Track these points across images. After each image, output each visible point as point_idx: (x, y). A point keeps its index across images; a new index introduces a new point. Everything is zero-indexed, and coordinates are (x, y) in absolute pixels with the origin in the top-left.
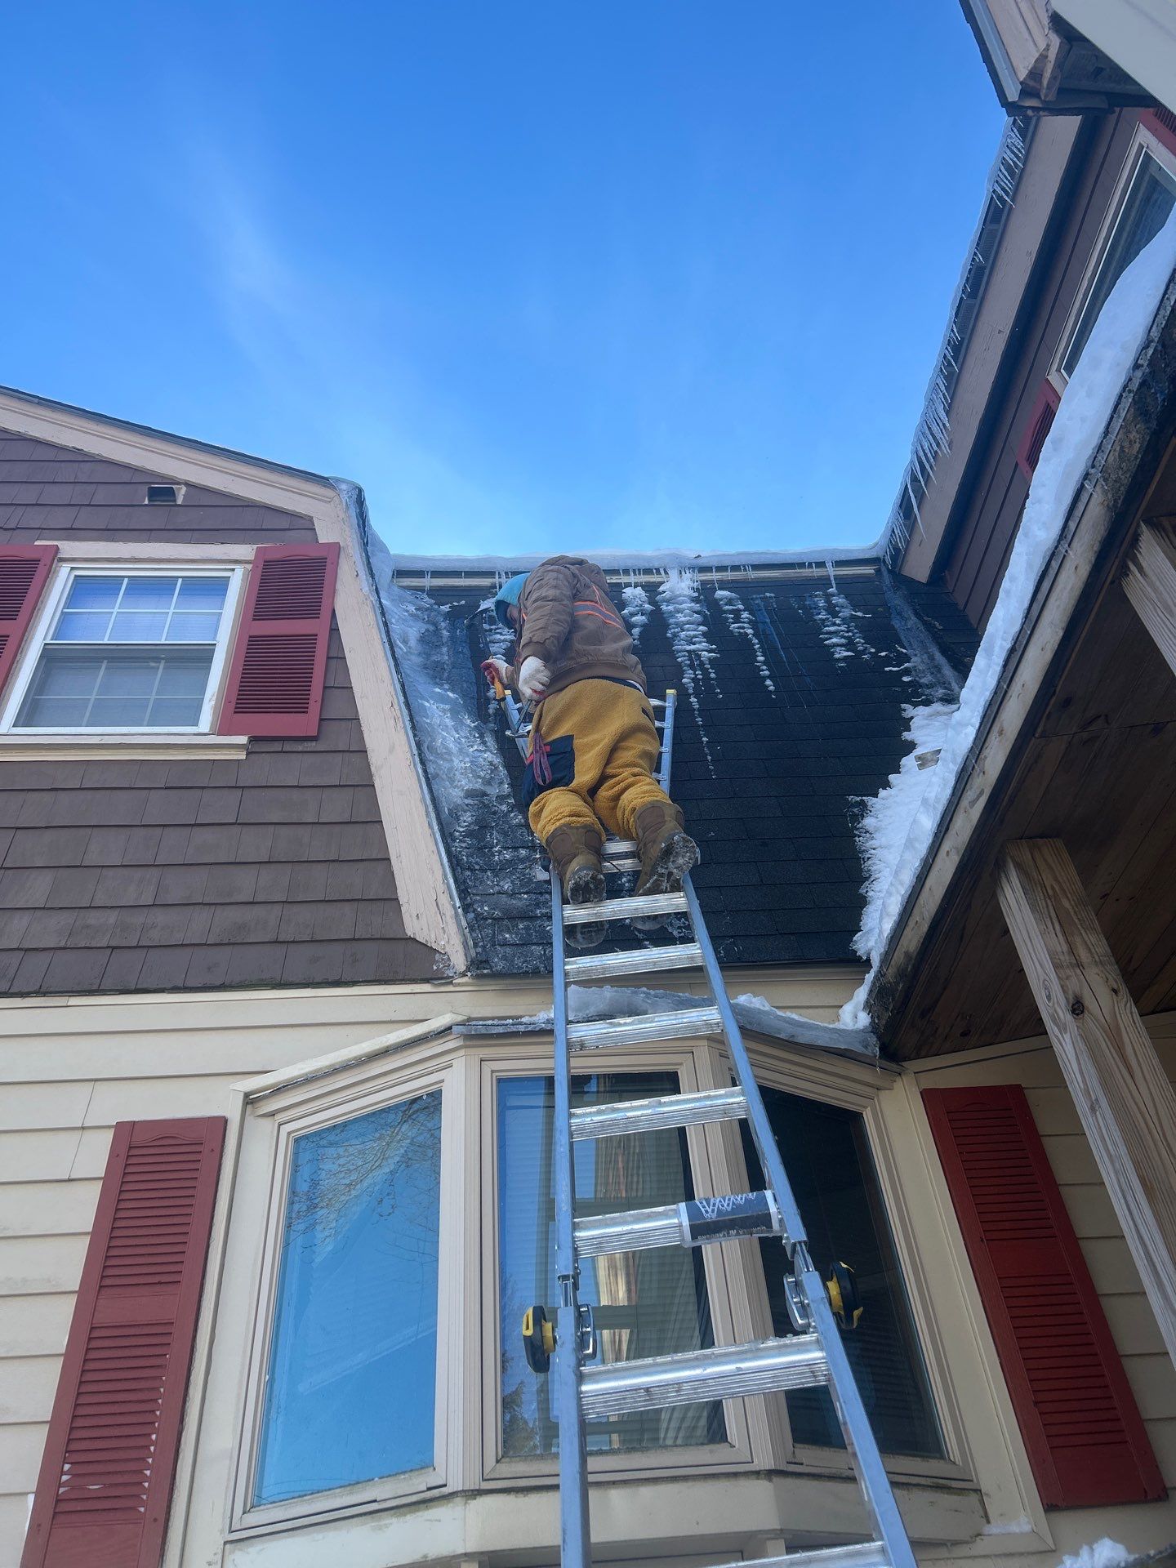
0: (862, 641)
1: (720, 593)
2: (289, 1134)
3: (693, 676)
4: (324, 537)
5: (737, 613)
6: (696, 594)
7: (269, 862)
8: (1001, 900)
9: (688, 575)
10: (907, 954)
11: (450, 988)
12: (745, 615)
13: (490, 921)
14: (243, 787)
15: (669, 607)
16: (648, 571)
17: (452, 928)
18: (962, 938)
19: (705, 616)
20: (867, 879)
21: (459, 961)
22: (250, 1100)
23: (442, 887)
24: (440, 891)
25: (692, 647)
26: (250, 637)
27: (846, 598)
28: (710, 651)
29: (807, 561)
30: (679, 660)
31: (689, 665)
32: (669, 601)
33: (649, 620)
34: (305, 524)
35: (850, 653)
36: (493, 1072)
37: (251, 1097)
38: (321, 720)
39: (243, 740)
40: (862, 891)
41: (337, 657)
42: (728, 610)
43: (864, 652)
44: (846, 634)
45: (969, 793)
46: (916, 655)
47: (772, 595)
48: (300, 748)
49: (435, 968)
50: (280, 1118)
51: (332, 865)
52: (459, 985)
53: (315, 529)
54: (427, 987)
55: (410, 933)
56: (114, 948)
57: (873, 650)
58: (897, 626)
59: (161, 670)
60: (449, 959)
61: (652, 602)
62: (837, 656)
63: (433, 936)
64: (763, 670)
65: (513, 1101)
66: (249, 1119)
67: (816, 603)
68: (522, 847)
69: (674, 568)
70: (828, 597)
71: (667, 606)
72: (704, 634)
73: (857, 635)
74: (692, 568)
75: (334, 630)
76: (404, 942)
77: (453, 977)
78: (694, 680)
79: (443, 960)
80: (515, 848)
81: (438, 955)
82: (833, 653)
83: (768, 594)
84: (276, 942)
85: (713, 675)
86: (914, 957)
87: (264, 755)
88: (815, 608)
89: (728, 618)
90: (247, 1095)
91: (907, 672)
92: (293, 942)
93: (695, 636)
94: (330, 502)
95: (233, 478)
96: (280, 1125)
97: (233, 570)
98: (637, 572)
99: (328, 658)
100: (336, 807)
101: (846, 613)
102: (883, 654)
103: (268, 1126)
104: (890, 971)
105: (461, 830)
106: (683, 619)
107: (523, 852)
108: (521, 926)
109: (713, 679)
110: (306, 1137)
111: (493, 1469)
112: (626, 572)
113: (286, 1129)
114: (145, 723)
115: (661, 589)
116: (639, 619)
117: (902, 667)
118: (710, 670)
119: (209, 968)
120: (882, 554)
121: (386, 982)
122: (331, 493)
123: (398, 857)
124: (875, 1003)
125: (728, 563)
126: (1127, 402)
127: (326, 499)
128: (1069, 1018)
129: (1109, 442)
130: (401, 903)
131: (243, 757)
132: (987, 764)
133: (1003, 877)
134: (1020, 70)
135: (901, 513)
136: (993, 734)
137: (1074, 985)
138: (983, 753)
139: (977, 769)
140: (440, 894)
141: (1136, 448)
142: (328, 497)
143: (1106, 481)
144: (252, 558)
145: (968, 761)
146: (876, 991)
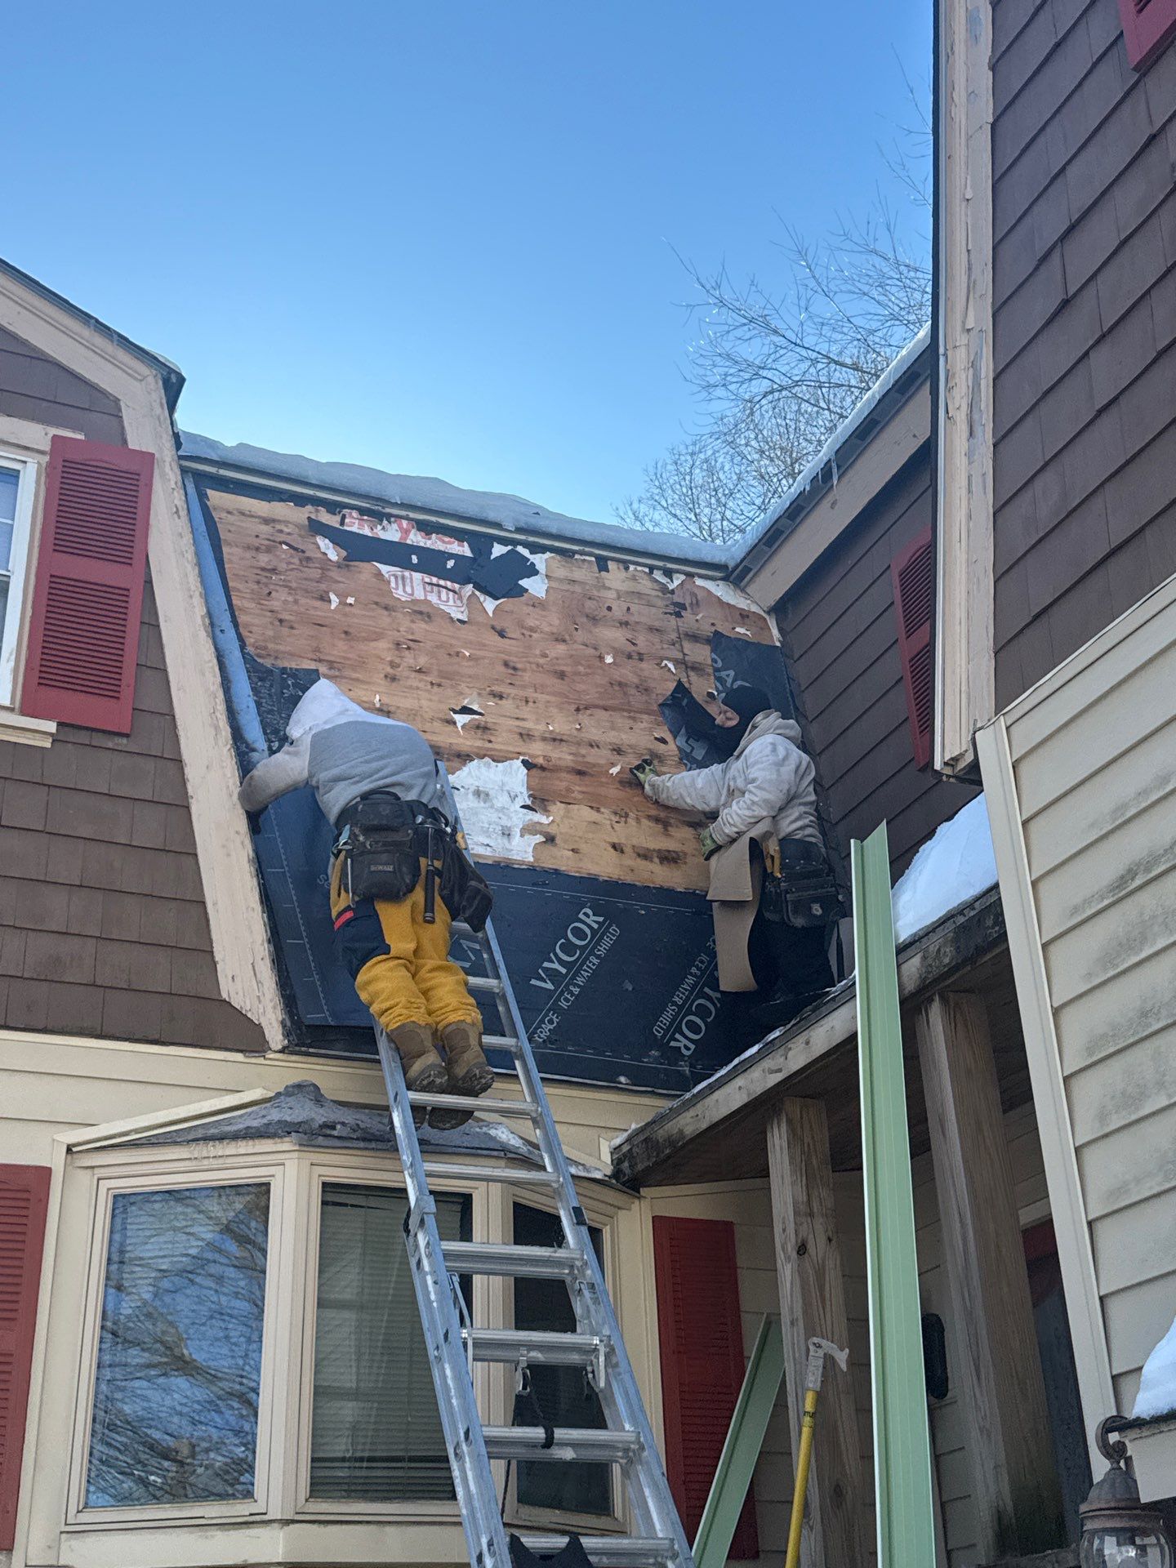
2: (109, 1189)
7: (81, 886)
11: (261, 1061)
14: (49, 786)
17: (270, 1000)
21: (275, 1036)
22: (72, 1152)
23: (256, 951)
26: (52, 576)
34: (110, 407)
36: (321, 1175)
37: (73, 1149)
38: (135, 710)
39: (51, 727)
41: (151, 627)
45: (770, 1060)
48: (110, 745)
50: (101, 1173)
51: (145, 899)
52: (270, 1059)
53: (122, 418)
54: (239, 1057)
55: (225, 996)
60: (264, 1033)
63: (248, 1003)
66: (71, 1171)
75: (149, 582)
76: (217, 1003)
77: (268, 1052)
79: (257, 1030)
81: (253, 1025)
84: (94, 985)
86: (687, 1138)
87: (72, 747)
90: (70, 1147)
92: (110, 988)
94: (141, 381)
96: (100, 1180)
97: (25, 462)
99: (142, 625)
100: (149, 829)
103: (88, 1179)
110: (126, 1196)
111: (305, 1506)
113: (106, 1184)
119: (29, 1007)
120: (731, 564)
121: (202, 1047)
122: (144, 369)
123: (215, 904)
124: (637, 1146)
125: (568, 534)
126: (950, 926)
127: (136, 375)
128: (794, 1255)
129: (934, 937)
130: (217, 959)
131: (48, 745)
132: (790, 1054)
133: (776, 1122)
134: (947, 750)
135: (764, 541)
136: (801, 1039)
137: (804, 1230)
138: (790, 1045)
139: (781, 1051)
140: (258, 958)
141: (947, 960)
142: (139, 374)
143: (924, 958)
144: (47, 447)
145: (776, 1041)
146: (642, 1137)
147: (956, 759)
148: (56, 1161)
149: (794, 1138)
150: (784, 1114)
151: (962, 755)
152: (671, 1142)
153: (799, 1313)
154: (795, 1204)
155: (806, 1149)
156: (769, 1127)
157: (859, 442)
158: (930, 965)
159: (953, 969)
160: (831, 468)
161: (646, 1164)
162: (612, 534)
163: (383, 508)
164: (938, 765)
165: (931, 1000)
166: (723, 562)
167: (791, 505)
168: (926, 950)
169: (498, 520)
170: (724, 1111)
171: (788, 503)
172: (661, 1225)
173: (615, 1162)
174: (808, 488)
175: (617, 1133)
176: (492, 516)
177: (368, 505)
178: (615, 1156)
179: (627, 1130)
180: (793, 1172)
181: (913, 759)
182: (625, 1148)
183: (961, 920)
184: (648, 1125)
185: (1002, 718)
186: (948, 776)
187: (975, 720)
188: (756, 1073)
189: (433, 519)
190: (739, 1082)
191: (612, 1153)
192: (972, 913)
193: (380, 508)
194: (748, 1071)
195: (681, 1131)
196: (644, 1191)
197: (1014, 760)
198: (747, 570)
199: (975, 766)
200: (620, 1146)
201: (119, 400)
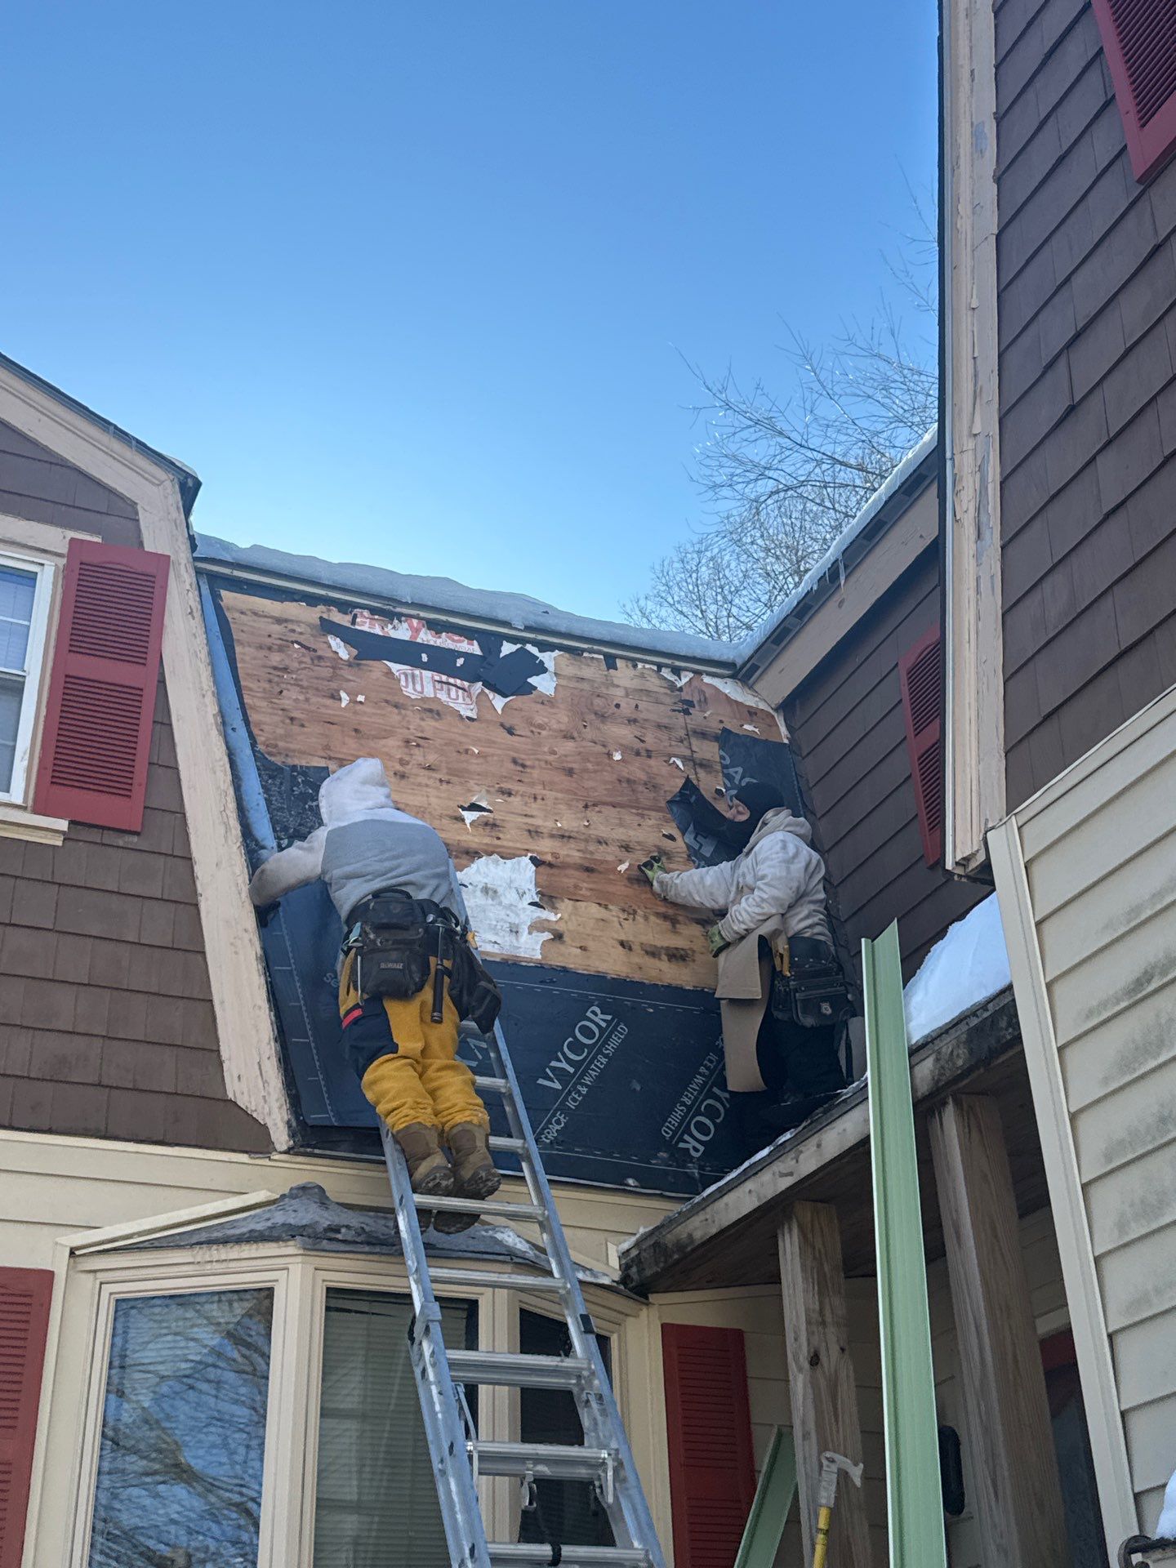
2: (111, 1294)
4: (150, 542)
7: (88, 985)
11: (266, 1162)
14: (60, 884)
17: (275, 1100)
21: (281, 1137)
22: (74, 1256)
23: (266, 1052)
26: (67, 676)
36: (325, 1280)
37: (76, 1253)
38: (146, 809)
39: (63, 825)
41: (164, 723)
45: (780, 1164)
48: (121, 843)
51: (152, 998)
52: (276, 1160)
53: (138, 520)
54: (244, 1158)
55: (230, 1096)
60: (270, 1133)
63: (254, 1103)
66: (74, 1274)
75: (162, 682)
76: (222, 1104)
77: (273, 1154)
79: (262, 1131)
81: (257, 1125)
84: (99, 1085)
86: (697, 1243)
87: (84, 845)
90: (72, 1250)
92: (116, 1087)
94: (158, 485)
96: (102, 1284)
97: (42, 565)
99: (155, 724)
100: (156, 926)
103: (90, 1283)
104: (669, 1236)
110: (128, 1301)
113: (107, 1289)
119: (33, 1107)
120: (739, 662)
121: (207, 1148)
122: (160, 474)
123: (222, 1002)
124: (645, 1250)
125: (577, 632)
126: (963, 1028)
127: (154, 480)
128: (806, 1365)
129: (947, 1039)
130: (223, 1059)
131: (59, 843)
132: (802, 1157)
133: (786, 1227)
134: (958, 851)
135: (772, 638)
136: (814, 1141)
137: (815, 1340)
138: (801, 1148)
139: (792, 1154)
140: (265, 1058)
141: (960, 1062)
142: (158, 480)
143: (937, 1060)
144: (65, 551)
145: (787, 1144)
146: (651, 1242)
147: (967, 859)
148: (59, 1265)
149: (806, 1241)
150: (794, 1220)
151: (973, 855)
152: (680, 1246)
153: (811, 1426)
154: (807, 1310)
155: (817, 1255)
156: (779, 1232)
157: (865, 542)
158: (943, 1067)
159: (967, 1072)
160: (838, 568)
161: (656, 1269)
162: (622, 632)
163: (394, 607)
164: (949, 865)
165: (944, 1104)
166: (730, 661)
167: (798, 603)
168: (939, 1052)
169: (507, 619)
170: (734, 1216)
171: (796, 603)
172: (671, 1334)
173: (623, 1266)
174: (815, 588)
175: (623, 1237)
176: (501, 615)
177: (379, 605)
178: (623, 1261)
179: (635, 1234)
180: (805, 1279)
181: (923, 856)
182: (634, 1253)
183: (974, 1021)
184: (657, 1228)
185: (1013, 817)
186: (960, 876)
187: (987, 820)
188: (766, 1176)
189: (444, 618)
190: (749, 1185)
191: (619, 1257)
192: (986, 1015)
193: (391, 608)
194: (760, 1174)
195: (690, 1236)
196: (652, 1298)
197: (1026, 860)
198: (755, 668)
199: (987, 866)
200: (628, 1251)
201: (136, 504)
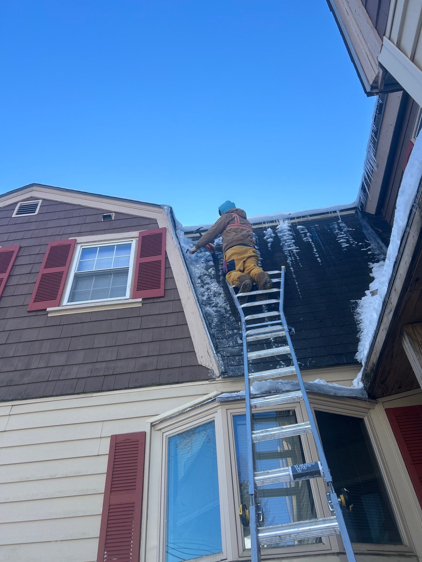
0: (352, 240)
1: (299, 227)
2: (166, 436)
3: (291, 259)
4: (161, 226)
5: (305, 233)
6: (290, 228)
7: (152, 341)
8: (404, 346)
9: (286, 222)
10: (373, 363)
12: (308, 234)
13: (226, 357)
14: (142, 316)
15: (281, 234)
16: (272, 222)
17: (214, 361)
18: (392, 357)
19: (294, 236)
20: (359, 331)
21: (217, 373)
22: (153, 425)
23: (209, 347)
24: (209, 348)
25: (290, 248)
26: (140, 264)
27: (345, 224)
28: (296, 249)
29: (329, 211)
30: (286, 254)
31: (289, 256)
32: (280, 232)
33: (273, 240)
34: (154, 222)
35: (348, 245)
36: (231, 413)
37: (153, 424)
38: (165, 290)
39: (140, 300)
40: (358, 336)
41: (168, 267)
42: (302, 233)
43: (353, 244)
44: (346, 238)
45: (387, 310)
46: (372, 243)
47: (318, 225)
48: (159, 301)
49: (209, 375)
50: (163, 431)
51: (172, 341)
53: (158, 223)
54: (207, 382)
55: (200, 363)
56: (105, 376)
57: (356, 243)
58: (365, 232)
59: (112, 277)
60: (214, 372)
61: (274, 233)
62: (343, 246)
63: (208, 364)
64: (316, 255)
65: (238, 423)
66: (153, 431)
67: (334, 227)
68: (235, 329)
69: (281, 220)
70: (338, 224)
71: (280, 234)
72: (294, 243)
73: (350, 237)
74: (288, 219)
76: (197, 367)
77: (215, 378)
78: (291, 261)
79: (211, 372)
80: (233, 330)
81: (210, 370)
82: (342, 245)
83: (316, 225)
84: (157, 369)
85: (298, 258)
86: (376, 364)
87: (147, 304)
88: (334, 229)
89: (302, 236)
90: (151, 423)
91: (369, 250)
92: (162, 369)
93: (291, 244)
95: (129, 208)
96: (163, 433)
98: (268, 223)
99: (166, 268)
100: (172, 320)
101: (345, 229)
102: (360, 244)
103: (159, 434)
104: (368, 368)
105: (214, 324)
106: (286, 238)
107: (235, 331)
108: (237, 359)
109: (298, 260)
110: (172, 437)
111: (242, 554)
112: (264, 223)
113: (165, 434)
114: (109, 297)
115: (277, 228)
116: (270, 240)
117: (368, 248)
118: (297, 257)
119: (136, 380)
120: (357, 206)
121: (193, 382)
123: (194, 336)
130: (196, 352)
131: (141, 306)
132: (392, 300)
133: (403, 337)
136: (393, 290)
139: (389, 302)
144: (138, 235)
145: (385, 299)
146: (364, 375)
149: (413, 341)
150: (404, 331)
152: (372, 370)
156: (402, 342)
166: (354, 207)
170: (382, 344)
172: (388, 411)
184: (364, 368)
194: (383, 320)
196: (378, 400)
197: (396, 44)
201: (156, 219)
